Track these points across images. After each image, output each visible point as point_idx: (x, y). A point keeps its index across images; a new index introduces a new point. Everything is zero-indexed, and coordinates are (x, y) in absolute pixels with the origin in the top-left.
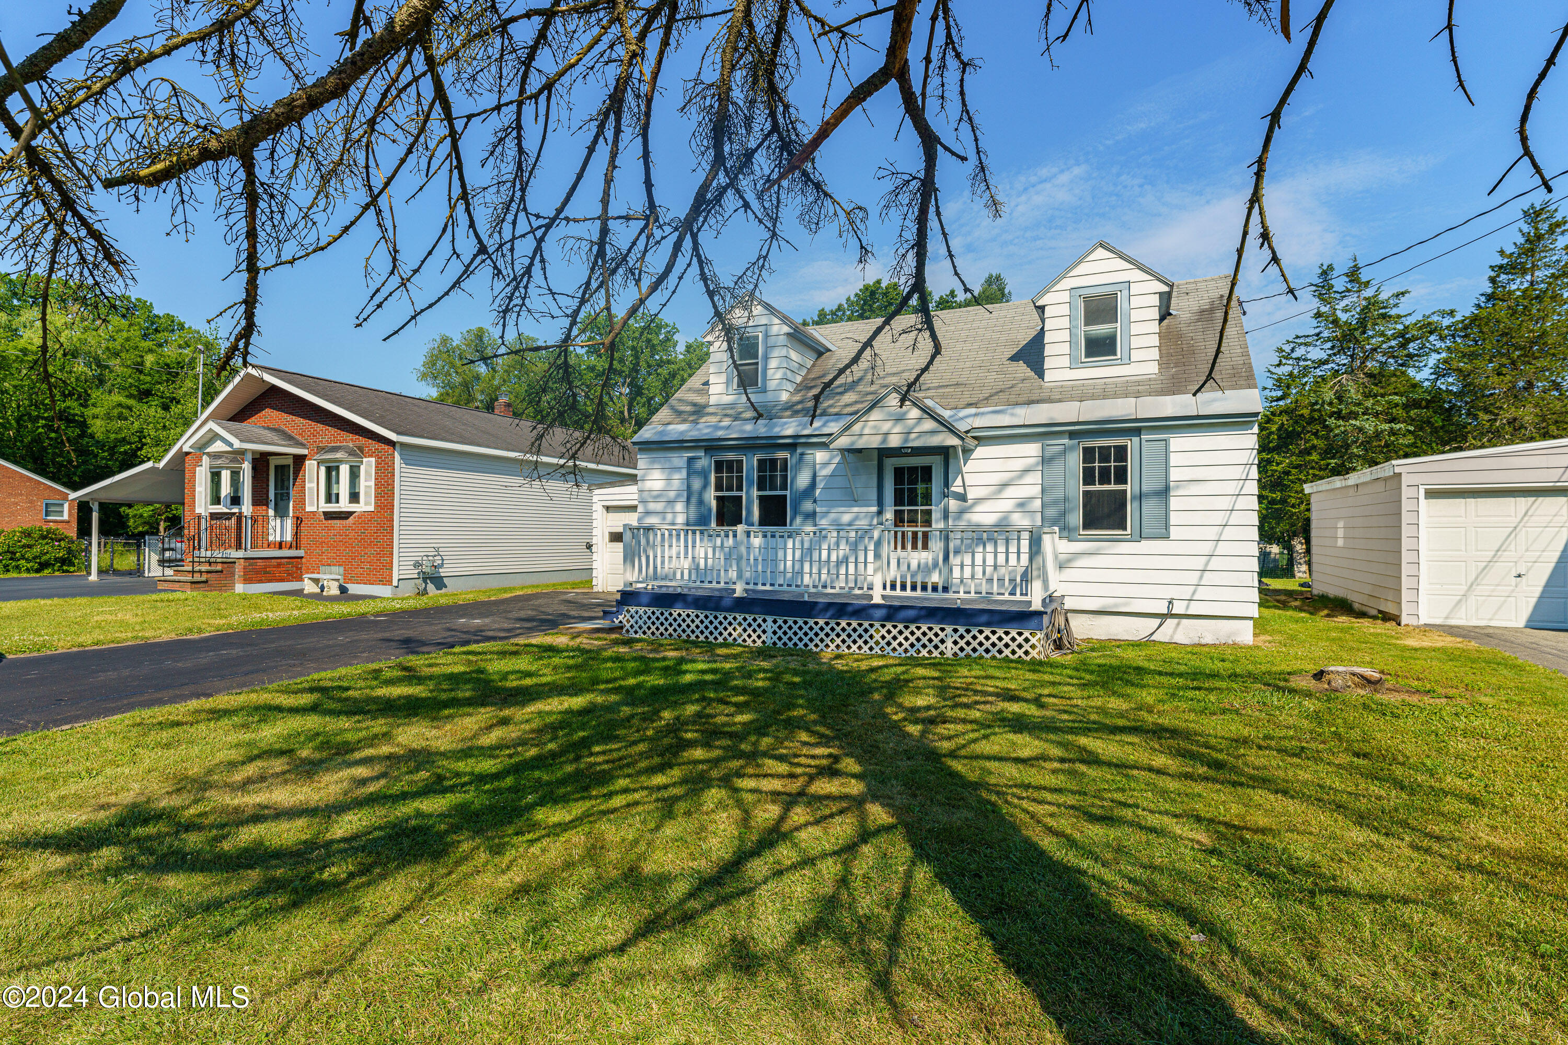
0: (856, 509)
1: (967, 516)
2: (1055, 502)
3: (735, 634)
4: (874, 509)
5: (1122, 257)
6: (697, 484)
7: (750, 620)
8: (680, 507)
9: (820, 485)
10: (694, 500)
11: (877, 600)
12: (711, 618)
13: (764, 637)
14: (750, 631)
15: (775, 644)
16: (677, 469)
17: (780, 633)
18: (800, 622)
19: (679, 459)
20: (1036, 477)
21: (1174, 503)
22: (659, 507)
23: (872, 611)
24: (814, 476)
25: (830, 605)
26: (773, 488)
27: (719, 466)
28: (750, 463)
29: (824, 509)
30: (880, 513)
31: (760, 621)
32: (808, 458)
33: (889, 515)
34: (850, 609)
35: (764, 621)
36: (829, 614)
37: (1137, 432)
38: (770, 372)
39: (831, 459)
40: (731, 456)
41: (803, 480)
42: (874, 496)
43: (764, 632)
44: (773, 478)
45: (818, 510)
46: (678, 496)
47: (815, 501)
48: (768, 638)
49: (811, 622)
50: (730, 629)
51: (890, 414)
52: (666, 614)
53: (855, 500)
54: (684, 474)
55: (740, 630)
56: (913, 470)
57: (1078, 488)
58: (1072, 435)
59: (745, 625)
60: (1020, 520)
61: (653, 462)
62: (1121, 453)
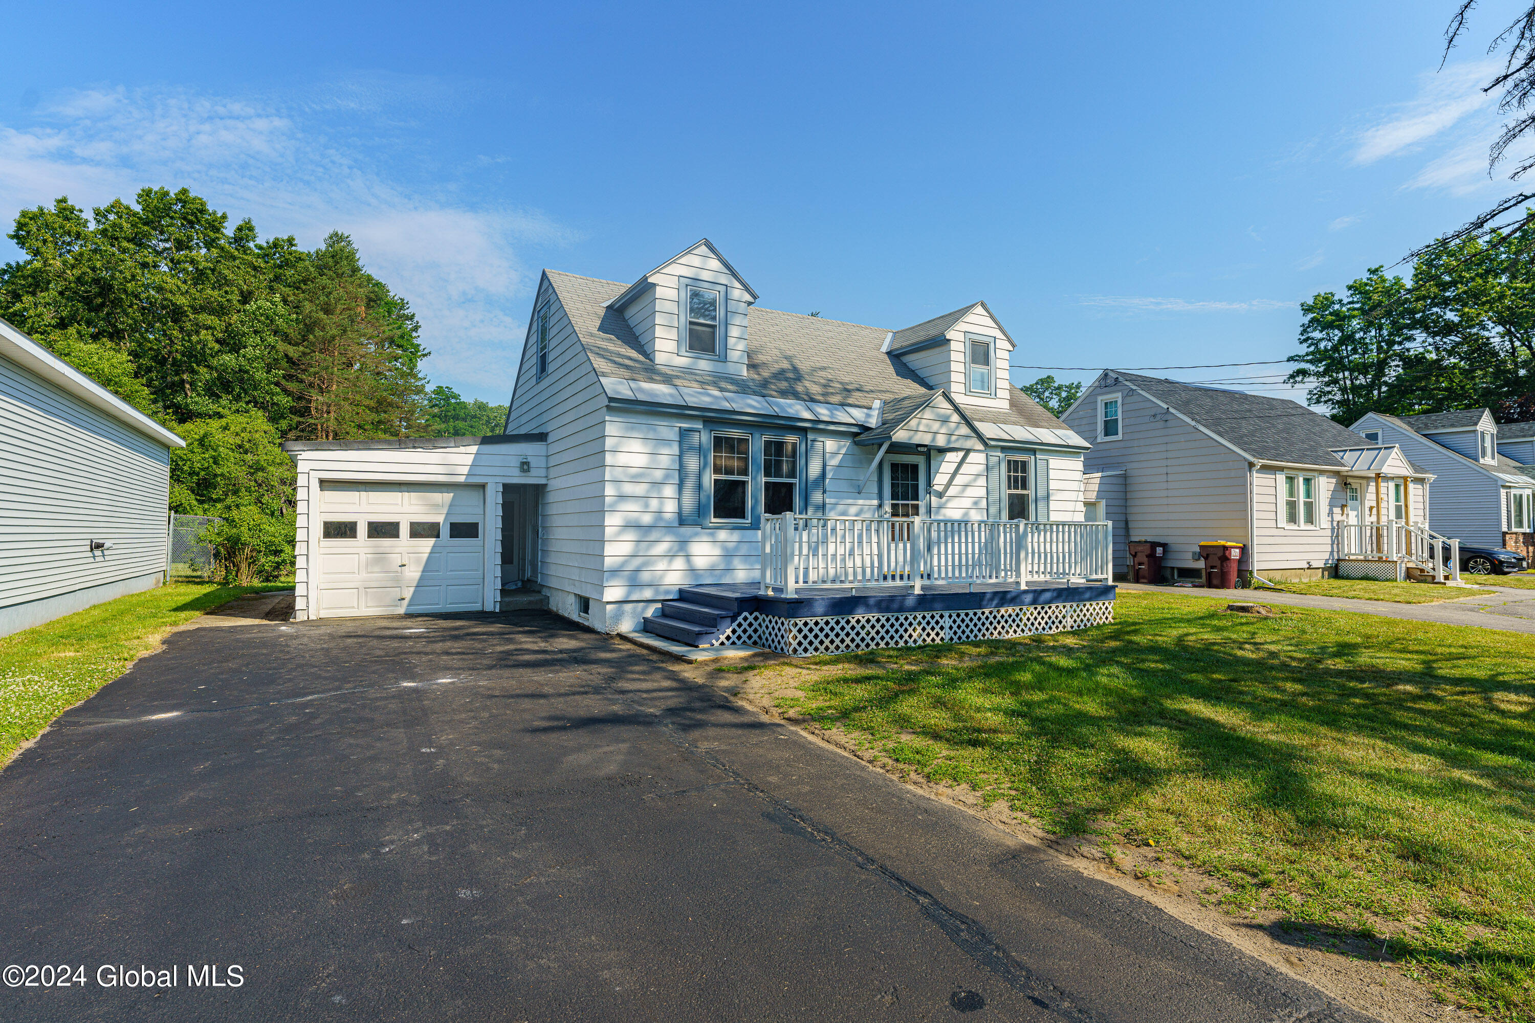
0: (861, 502)
1: (943, 511)
2: (994, 503)
3: (915, 635)
4: (875, 502)
5: (992, 317)
6: (692, 463)
7: (928, 617)
8: (669, 491)
9: (829, 475)
10: (690, 484)
11: (1023, 587)
12: (893, 620)
13: (942, 634)
14: (928, 629)
15: (952, 639)
16: (665, 442)
17: (955, 627)
18: (971, 613)
19: (669, 430)
20: (982, 481)
21: (1052, 505)
22: (640, 489)
23: (1024, 596)
24: (824, 466)
25: (995, 594)
26: (778, 474)
27: (719, 443)
28: (757, 445)
29: (833, 501)
30: (880, 506)
31: (937, 617)
32: (819, 445)
33: (888, 508)
34: (1009, 596)
35: (942, 616)
36: (995, 602)
37: (1034, 452)
38: (731, 341)
39: (840, 448)
40: (735, 433)
41: (814, 469)
42: (875, 490)
43: (942, 628)
44: (779, 464)
45: (828, 501)
46: (667, 477)
47: (824, 492)
48: (946, 634)
49: (979, 612)
50: (910, 630)
51: (938, 415)
52: (843, 622)
53: (859, 492)
54: (675, 450)
55: (919, 630)
56: (905, 467)
57: (1006, 492)
58: (1003, 449)
59: (924, 623)
60: (976, 516)
61: (632, 429)
62: (1024, 464)
